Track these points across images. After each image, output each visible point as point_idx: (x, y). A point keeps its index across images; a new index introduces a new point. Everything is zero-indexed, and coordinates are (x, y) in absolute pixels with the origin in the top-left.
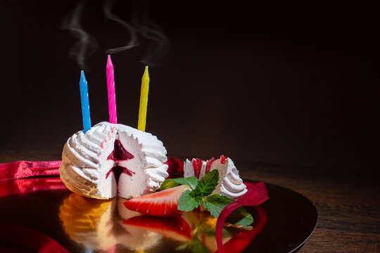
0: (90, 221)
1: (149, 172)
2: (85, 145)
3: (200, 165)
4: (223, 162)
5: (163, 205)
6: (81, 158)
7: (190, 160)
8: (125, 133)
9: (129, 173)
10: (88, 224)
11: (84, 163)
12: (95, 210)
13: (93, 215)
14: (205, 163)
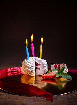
0: (31, 81)
1: (45, 68)
2: (29, 63)
3: (56, 66)
4: (63, 65)
5: (51, 76)
6: (29, 66)
7: (53, 65)
8: (38, 59)
9: (39, 69)
10: (31, 82)
11: (29, 67)
12: (32, 78)
13: (32, 80)
14: (58, 65)
